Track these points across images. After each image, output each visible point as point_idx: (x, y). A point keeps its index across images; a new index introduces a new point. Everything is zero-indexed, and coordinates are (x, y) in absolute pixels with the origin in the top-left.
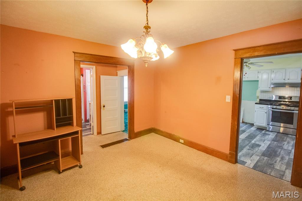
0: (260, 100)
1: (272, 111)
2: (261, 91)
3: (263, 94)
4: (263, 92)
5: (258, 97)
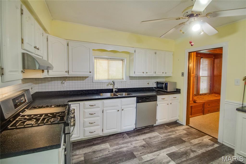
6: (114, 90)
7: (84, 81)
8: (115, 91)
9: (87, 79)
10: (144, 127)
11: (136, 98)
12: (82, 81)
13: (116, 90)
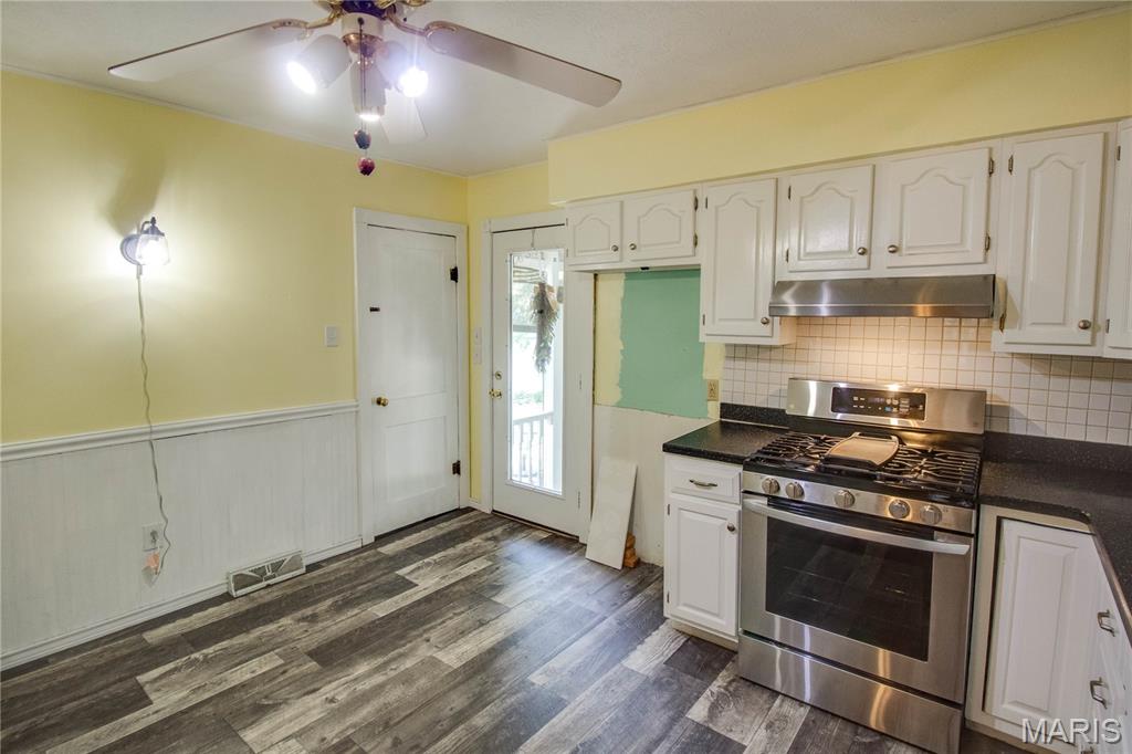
0: (726, 409)
1: (770, 519)
2: (727, 345)
3: (740, 364)
4: (740, 352)
5: (713, 390)
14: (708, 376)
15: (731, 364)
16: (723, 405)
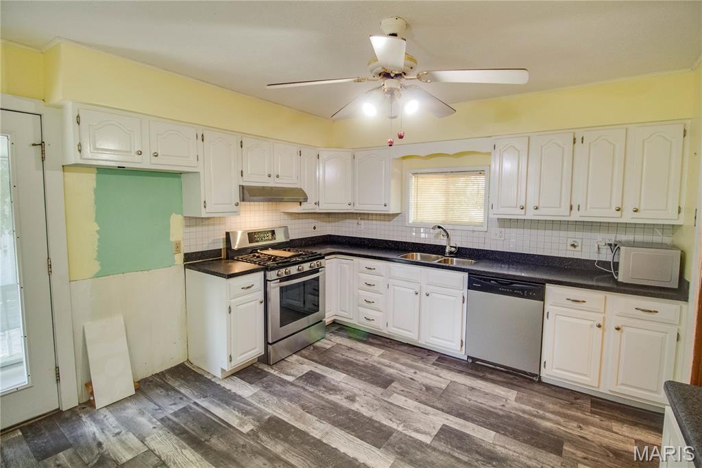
0: (187, 256)
1: (281, 288)
2: (185, 219)
4: (193, 221)
6: (447, 250)
7: (391, 223)
8: (451, 253)
9: (396, 219)
10: (502, 369)
11: (466, 275)
12: (387, 223)
13: (453, 249)
14: (173, 239)
15: (188, 230)
16: (185, 255)
